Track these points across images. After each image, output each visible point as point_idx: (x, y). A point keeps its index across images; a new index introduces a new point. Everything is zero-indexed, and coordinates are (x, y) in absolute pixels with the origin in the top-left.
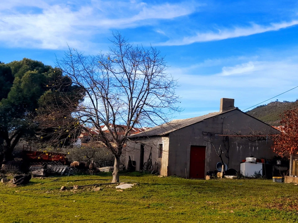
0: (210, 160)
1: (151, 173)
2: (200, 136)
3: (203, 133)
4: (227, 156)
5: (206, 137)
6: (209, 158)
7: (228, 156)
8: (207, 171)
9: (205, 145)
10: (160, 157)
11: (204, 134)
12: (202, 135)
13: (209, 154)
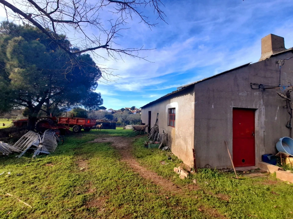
0: (265, 134)
1: (159, 147)
2: (247, 92)
3: (251, 86)
4: (288, 126)
5: (256, 93)
6: (263, 130)
7: (290, 125)
8: (261, 153)
9: (255, 107)
10: (169, 126)
11: (254, 87)
12: (250, 89)
13: (263, 123)
